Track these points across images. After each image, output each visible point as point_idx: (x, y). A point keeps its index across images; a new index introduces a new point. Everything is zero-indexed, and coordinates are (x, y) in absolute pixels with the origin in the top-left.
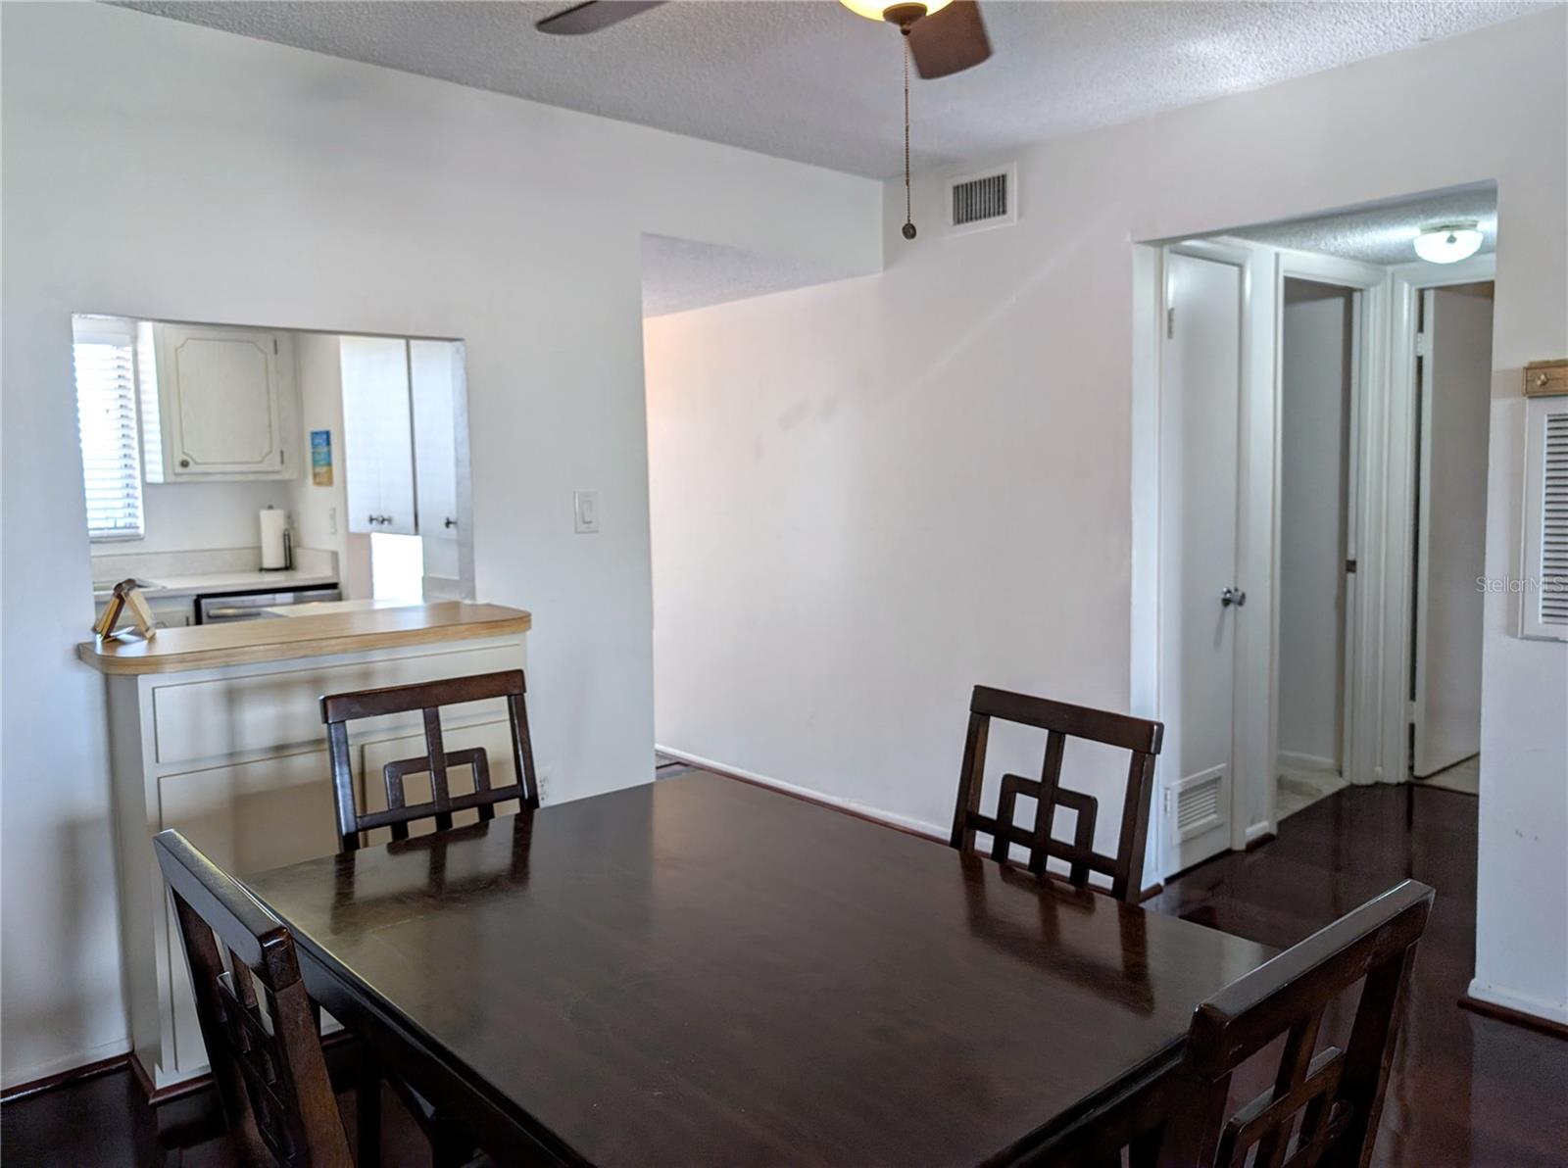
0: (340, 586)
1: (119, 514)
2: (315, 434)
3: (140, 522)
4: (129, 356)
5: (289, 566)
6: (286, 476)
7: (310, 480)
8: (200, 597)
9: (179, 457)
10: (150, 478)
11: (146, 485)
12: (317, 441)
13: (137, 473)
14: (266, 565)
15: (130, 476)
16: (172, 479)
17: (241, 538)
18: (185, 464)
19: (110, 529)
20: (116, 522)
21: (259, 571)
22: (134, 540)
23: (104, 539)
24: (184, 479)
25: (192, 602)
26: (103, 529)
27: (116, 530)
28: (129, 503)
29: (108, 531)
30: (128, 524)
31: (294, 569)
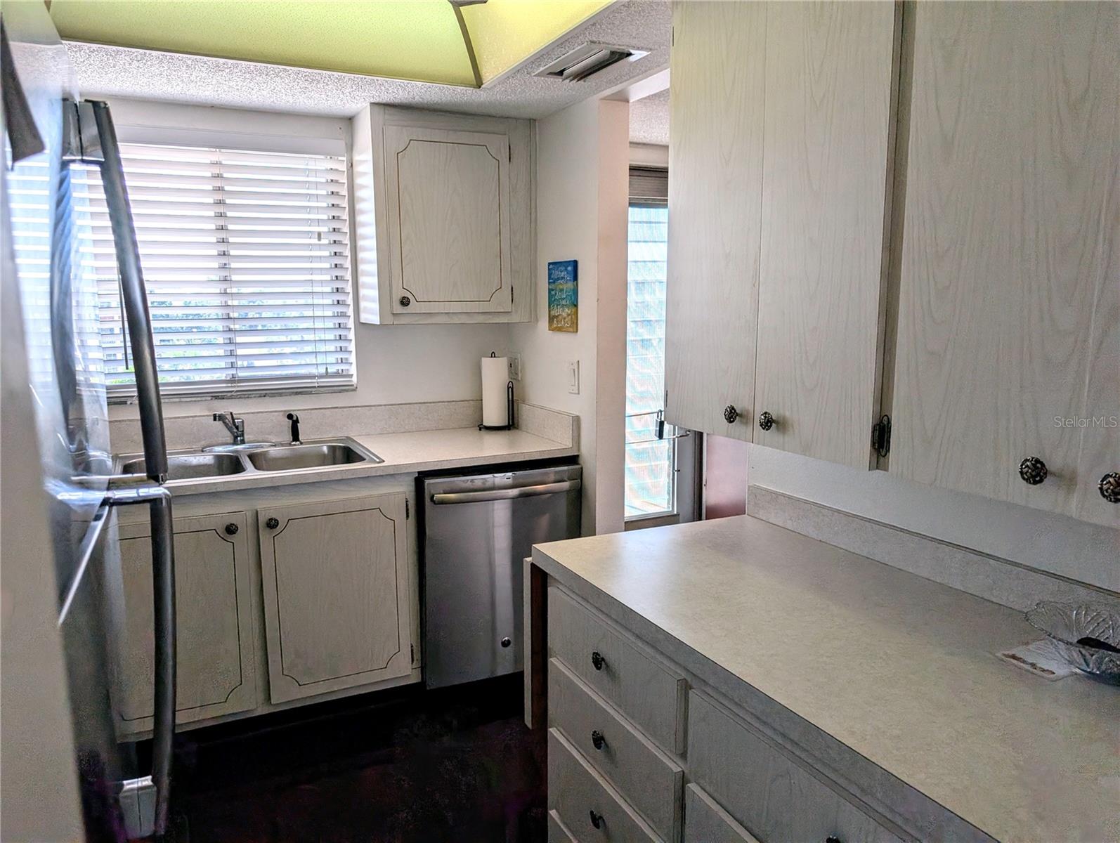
0: (581, 461)
1: (331, 359)
2: (554, 266)
3: (353, 370)
4: (343, 167)
5: (512, 424)
6: (515, 319)
7: (544, 323)
8: (421, 478)
9: (399, 293)
10: (365, 318)
11: (360, 325)
12: (556, 274)
13: (350, 312)
14: (486, 423)
15: (343, 315)
16: (389, 320)
17: (460, 391)
18: (405, 302)
19: (321, 376)
20: (327, 369)
21: (480, 429)
22: (347, 391)
23: (315, 389)
24: (403, 320)
25: (413, 483)
26: (313, 377)
27: (327, 378)
28: (341, 347)
29: (319, 380)
30: (340, 371)
31: (517, 429)
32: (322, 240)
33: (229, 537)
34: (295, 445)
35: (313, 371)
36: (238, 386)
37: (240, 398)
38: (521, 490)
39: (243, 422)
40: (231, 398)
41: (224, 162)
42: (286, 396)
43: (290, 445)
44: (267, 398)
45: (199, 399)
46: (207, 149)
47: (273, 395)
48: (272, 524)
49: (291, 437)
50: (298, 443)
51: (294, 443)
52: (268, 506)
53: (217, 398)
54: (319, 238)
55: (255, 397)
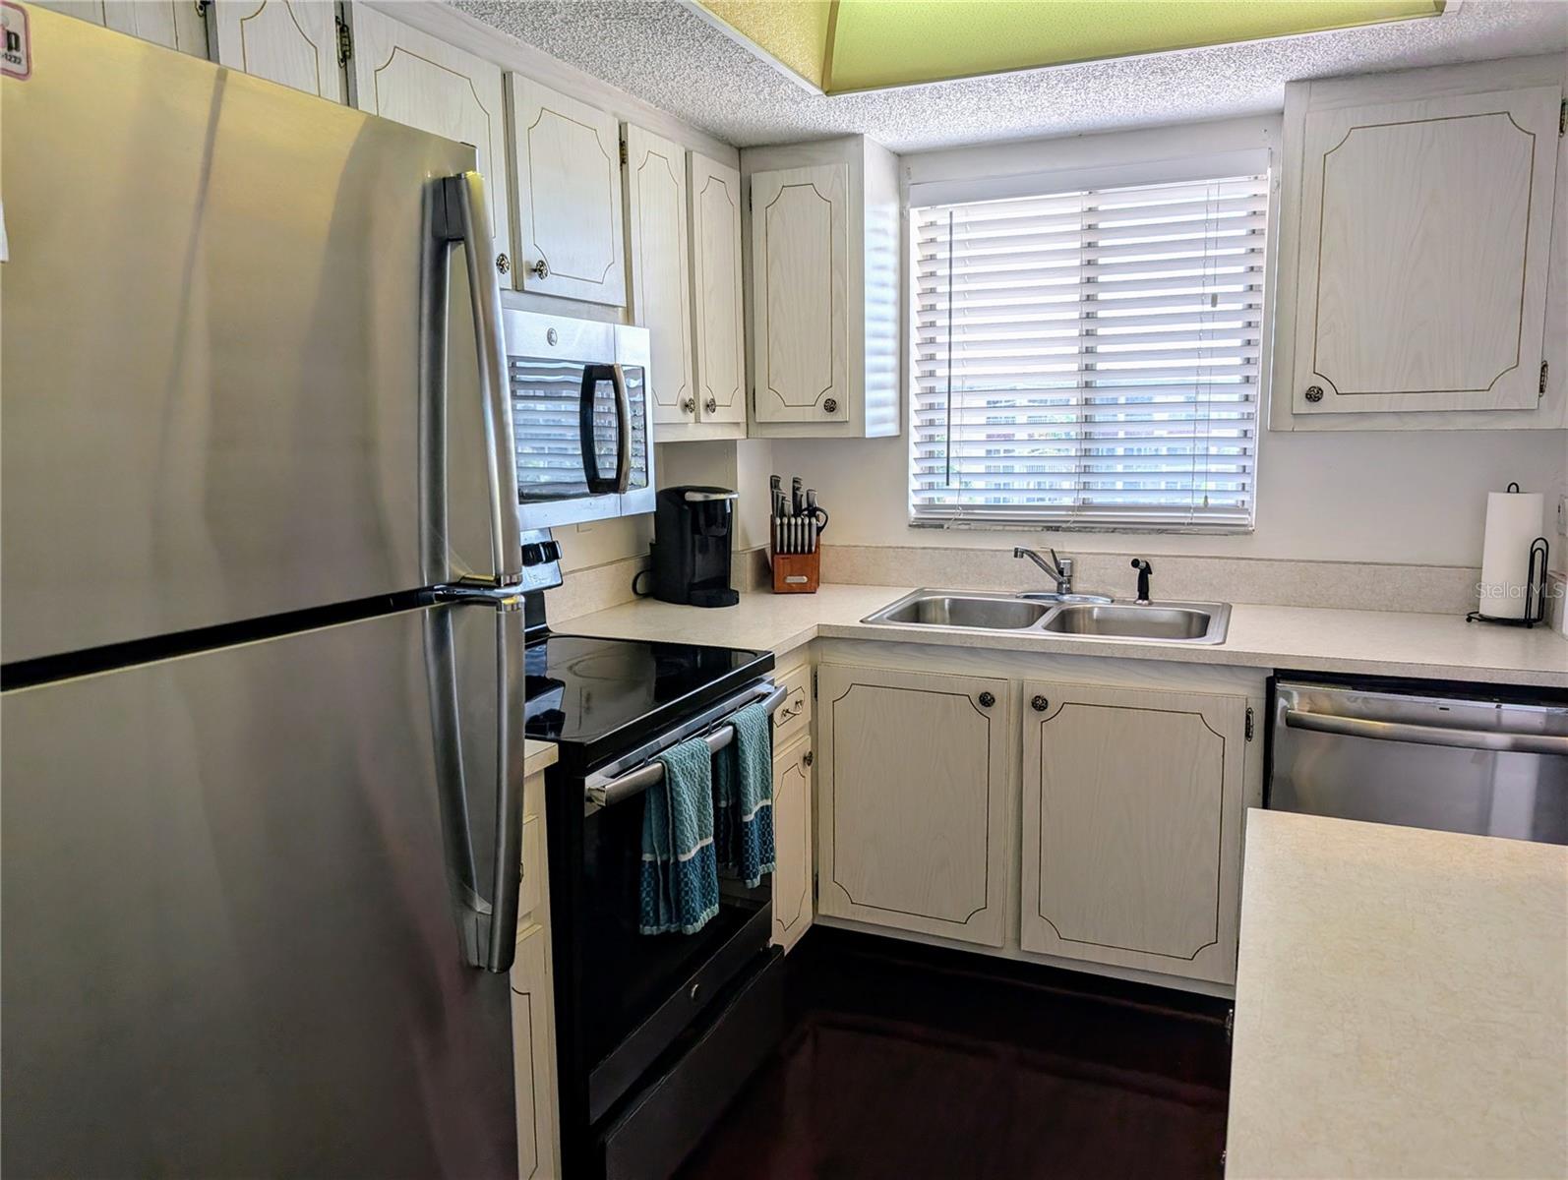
4: (1267, 190)
8: (1279, 677)
9: (1305, 381)
13: (1258, 412)
14: (1487, 610)
16: (1287, 425)
18: (1314, 395)
19: (1197, 509)
20: (1206, 498)
21: (1469, 620)
22: (1237, 533)
23: (1184, 527)
24: (1316, 425)
25: (1265, 685)
26: (1186, 509)
27: (1205, 512)
28: (1244, 467)
29: (1195, 515)
30: (1240, 504)
31: (1551, 628)
32: (1218, 305)
33: (985, 710)
34: (1140, 604)
35: (1187, 501)
36: (1081, 515)
37: (1079, 531)
38: (1516, 739)
39: (1072, 564)
40: (1069, 530)
41: (1100, 208)
42: (1144, 534)
43: (1135, 603)
44: (1116, 536)
45: (1020, 528)
46: (1078, 193)
47: (1125, 531)
48: (1040, 704)
49: (1138, 594)
50: (1146, 602)
51: (1140, 601)
52: (1041, 679)
53: (1049, 528)
54: (1214, 302)
55: (1099, 532)
